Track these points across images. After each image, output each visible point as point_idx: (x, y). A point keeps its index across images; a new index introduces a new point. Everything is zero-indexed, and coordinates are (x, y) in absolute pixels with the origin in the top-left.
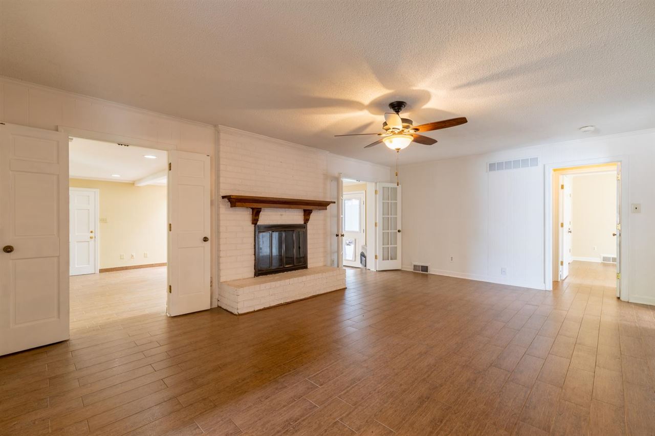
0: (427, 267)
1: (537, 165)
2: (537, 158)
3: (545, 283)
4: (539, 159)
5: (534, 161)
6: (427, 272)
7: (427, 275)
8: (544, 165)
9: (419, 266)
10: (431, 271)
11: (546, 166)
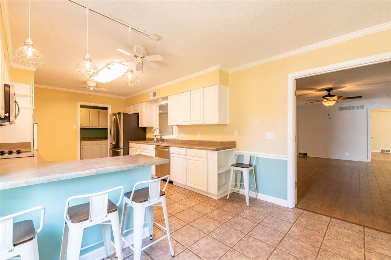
0: (306, 154)
1: (364, 109)
2: (363, 106)
3: (367, 159)
4: (364, 106)
5: (362, 107)
6: (306, 155)
7: (306, 157)
8: (367, 109)
9: (302, 153)
10: (308, 155)
11: (368, 109)
